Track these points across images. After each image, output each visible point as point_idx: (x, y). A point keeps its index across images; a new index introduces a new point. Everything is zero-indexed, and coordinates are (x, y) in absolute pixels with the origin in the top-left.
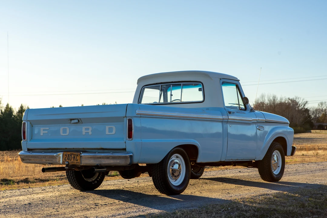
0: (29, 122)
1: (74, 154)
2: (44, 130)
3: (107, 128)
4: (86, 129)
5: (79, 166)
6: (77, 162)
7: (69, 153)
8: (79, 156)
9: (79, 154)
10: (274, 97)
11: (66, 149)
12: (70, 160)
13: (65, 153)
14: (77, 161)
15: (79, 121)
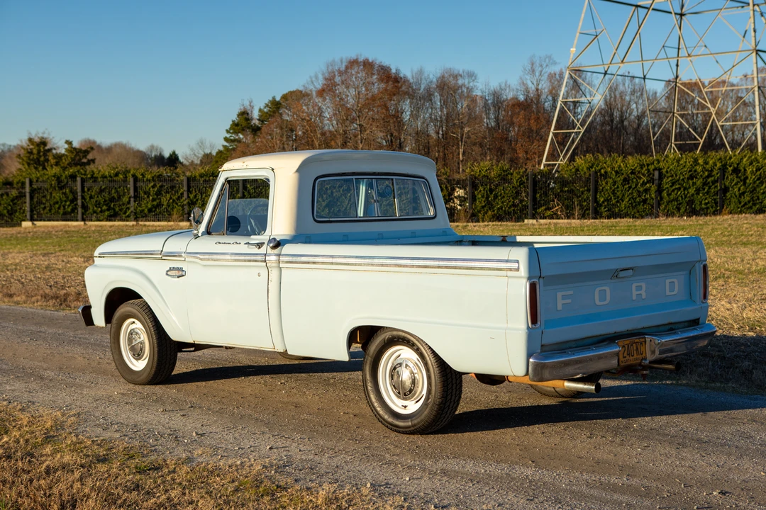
1: (636, 341)
2: (564, 297)
3: (668, 281)
4: (637, 288)
8: (644, 343)
9: (644, 340)
12: (632, 356)
13: (622, 342)
15: (634, 271)
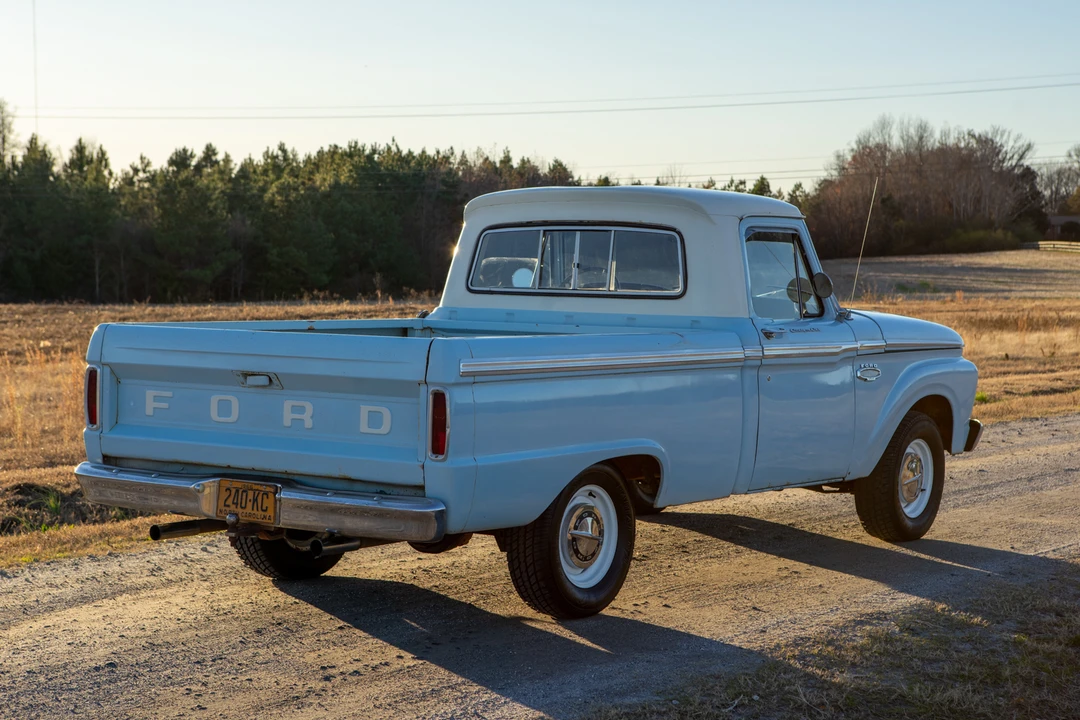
0: (107, 370)
1: (255, 487)
2: (156, 399)
3: (365, 410)
4: (295, 409)
5: (273, 529)
6: (265, 517)
7: (238, 484)
8: (271, 495)
9: (272, 490)
10: (923, 129)
11: (229, 467)
12: (242, 508)
13: (227, 483)
14: (263, 513)
15: (270, 380)
